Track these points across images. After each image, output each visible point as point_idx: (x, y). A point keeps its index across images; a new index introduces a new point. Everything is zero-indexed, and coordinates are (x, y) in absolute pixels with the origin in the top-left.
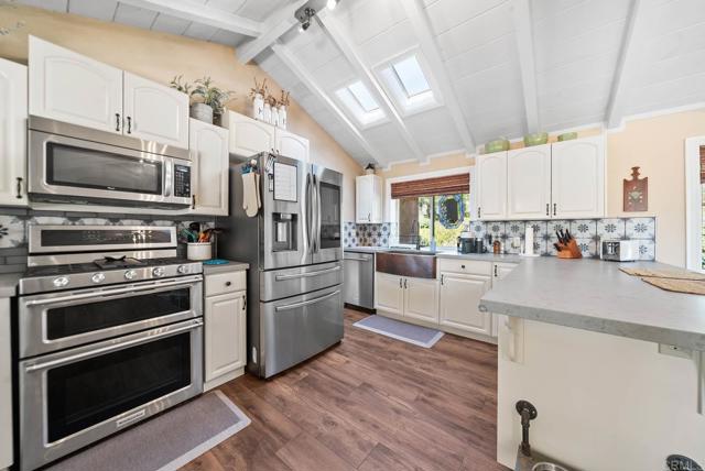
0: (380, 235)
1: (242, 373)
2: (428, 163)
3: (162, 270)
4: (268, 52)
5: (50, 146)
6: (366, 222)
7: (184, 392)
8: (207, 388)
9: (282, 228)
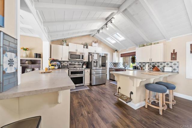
0: (118, 65)
1: (89, 84)
2: (128, 49)
3: (80, 68)
4: (94, 35)
5: (71, 54)
6: (115, 62)
7: (81, 84)
8: (85, 85)
9: (95, 64)
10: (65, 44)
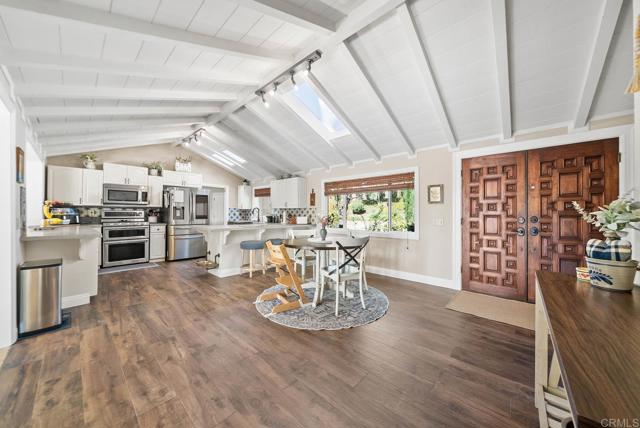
1: (163, 260)
3: (139, 224)
5: (109, 190)
7: (141, 260)
8: (150, 261)
9: (178, 212)
10: (91, 164)
